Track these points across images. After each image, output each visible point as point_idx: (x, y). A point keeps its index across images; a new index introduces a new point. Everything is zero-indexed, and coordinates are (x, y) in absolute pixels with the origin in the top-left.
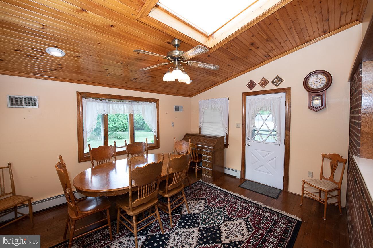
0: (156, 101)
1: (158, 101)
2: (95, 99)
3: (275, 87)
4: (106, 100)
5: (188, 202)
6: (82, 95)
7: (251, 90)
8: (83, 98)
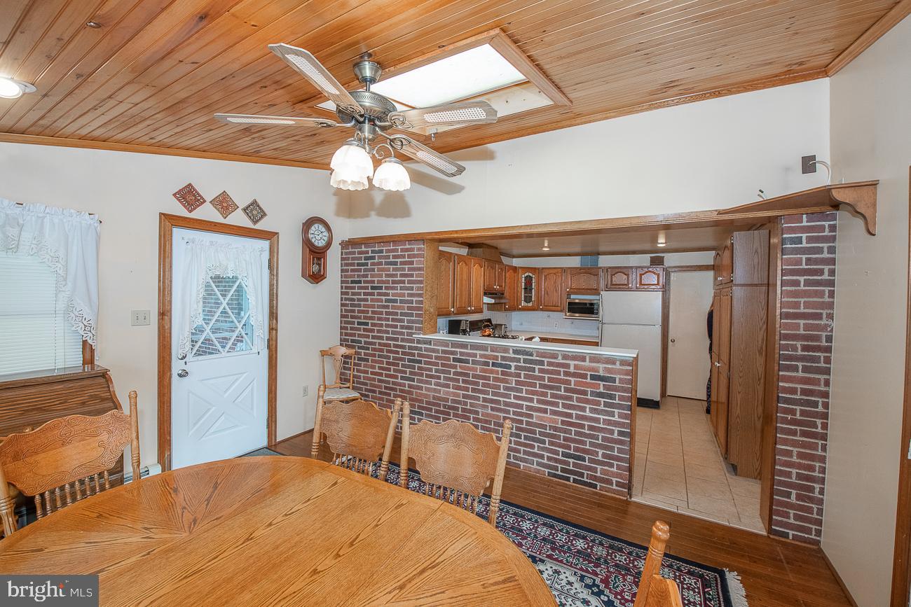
3: (249, 224)
7: (190, 212)
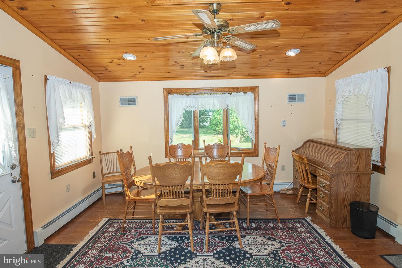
0: (253, 90)
1: (257, 89)
2: (180, 94)
4: (194, 94)
5: (255, 237)
6: (169, 92)
8: (169, 94)
